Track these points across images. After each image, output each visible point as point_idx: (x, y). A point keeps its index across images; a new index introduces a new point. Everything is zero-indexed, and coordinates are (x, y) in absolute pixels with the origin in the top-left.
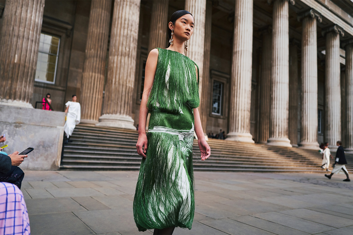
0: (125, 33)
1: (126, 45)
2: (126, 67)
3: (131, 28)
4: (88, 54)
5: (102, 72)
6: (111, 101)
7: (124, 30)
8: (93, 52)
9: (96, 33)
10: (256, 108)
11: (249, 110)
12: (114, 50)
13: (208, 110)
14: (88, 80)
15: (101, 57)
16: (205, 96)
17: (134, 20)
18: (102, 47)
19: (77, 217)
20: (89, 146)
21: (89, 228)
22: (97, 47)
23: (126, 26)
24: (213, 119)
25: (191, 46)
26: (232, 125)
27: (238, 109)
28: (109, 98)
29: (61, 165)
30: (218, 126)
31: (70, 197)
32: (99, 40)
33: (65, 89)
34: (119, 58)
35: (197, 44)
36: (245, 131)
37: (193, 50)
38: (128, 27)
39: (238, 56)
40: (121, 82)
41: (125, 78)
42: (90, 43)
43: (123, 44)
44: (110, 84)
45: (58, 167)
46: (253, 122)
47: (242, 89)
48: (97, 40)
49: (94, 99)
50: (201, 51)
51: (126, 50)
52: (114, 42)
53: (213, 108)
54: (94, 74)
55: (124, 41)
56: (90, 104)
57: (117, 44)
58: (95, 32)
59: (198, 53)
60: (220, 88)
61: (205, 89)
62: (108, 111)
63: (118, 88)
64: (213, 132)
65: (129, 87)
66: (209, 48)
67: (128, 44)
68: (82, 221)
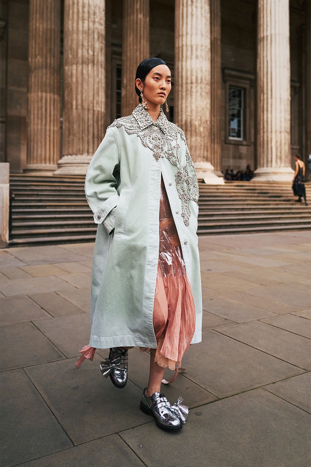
0: (86, 28)
1: (88, 46)
2: (91, 80)
3: (94, 18)
4: (33, 63)
5: (55, 90)
6: (74, 135)
7: (83, 23)
8: (40, 60)
9: (41, 29)
10: (300, 125)
11: (289, 130)
12: (70, 56)
13: (223, 133)
14: (36, 103)
15: (52, 66)
16: (216, 113)
17: (97, 5)
18: (52, 51)
19: (39, 330)
20: (47, 207)
21: (56, 348)
22: (45, 51)
23: (86, 15)
24: (231, 147)
25: (189, 36)
26: (262, 156)
27: (269, 130)
28: (69, 130)
29: (9, 239)
30: (240, 158)
31: (27, 295)
32: (46, 40)
33: (4, 119)
34: (80, 68)
35: (199, 32)
36: (283, 164)
37: (194, 43)
38: (89, 17)
39: (267, 44)
40: (86, 106)
41: (91, 98)
42: (34, 47)
43: (83, 45)
44: (69, 108)
45: (7, 243)
46: (296, 147)
47: (276, 98)
48: (44, 41)
49: (48, 133)
50: (207, 42)
51: (88, 53)
52: (70, 42)
53: (230, 129)
54: (44, 94)
55: (84, 40)
56: (43, 140)
57: (74, 46)
58: (39, 28)
59: (202, 46)
60: (239, 96)
61: (216, 102)
62: (70, 151)
63: (81, 115)
64: (231, 168)
65: (98, 111)
66: (218, 35)
67: (91, 44)
68: (45, 336)
